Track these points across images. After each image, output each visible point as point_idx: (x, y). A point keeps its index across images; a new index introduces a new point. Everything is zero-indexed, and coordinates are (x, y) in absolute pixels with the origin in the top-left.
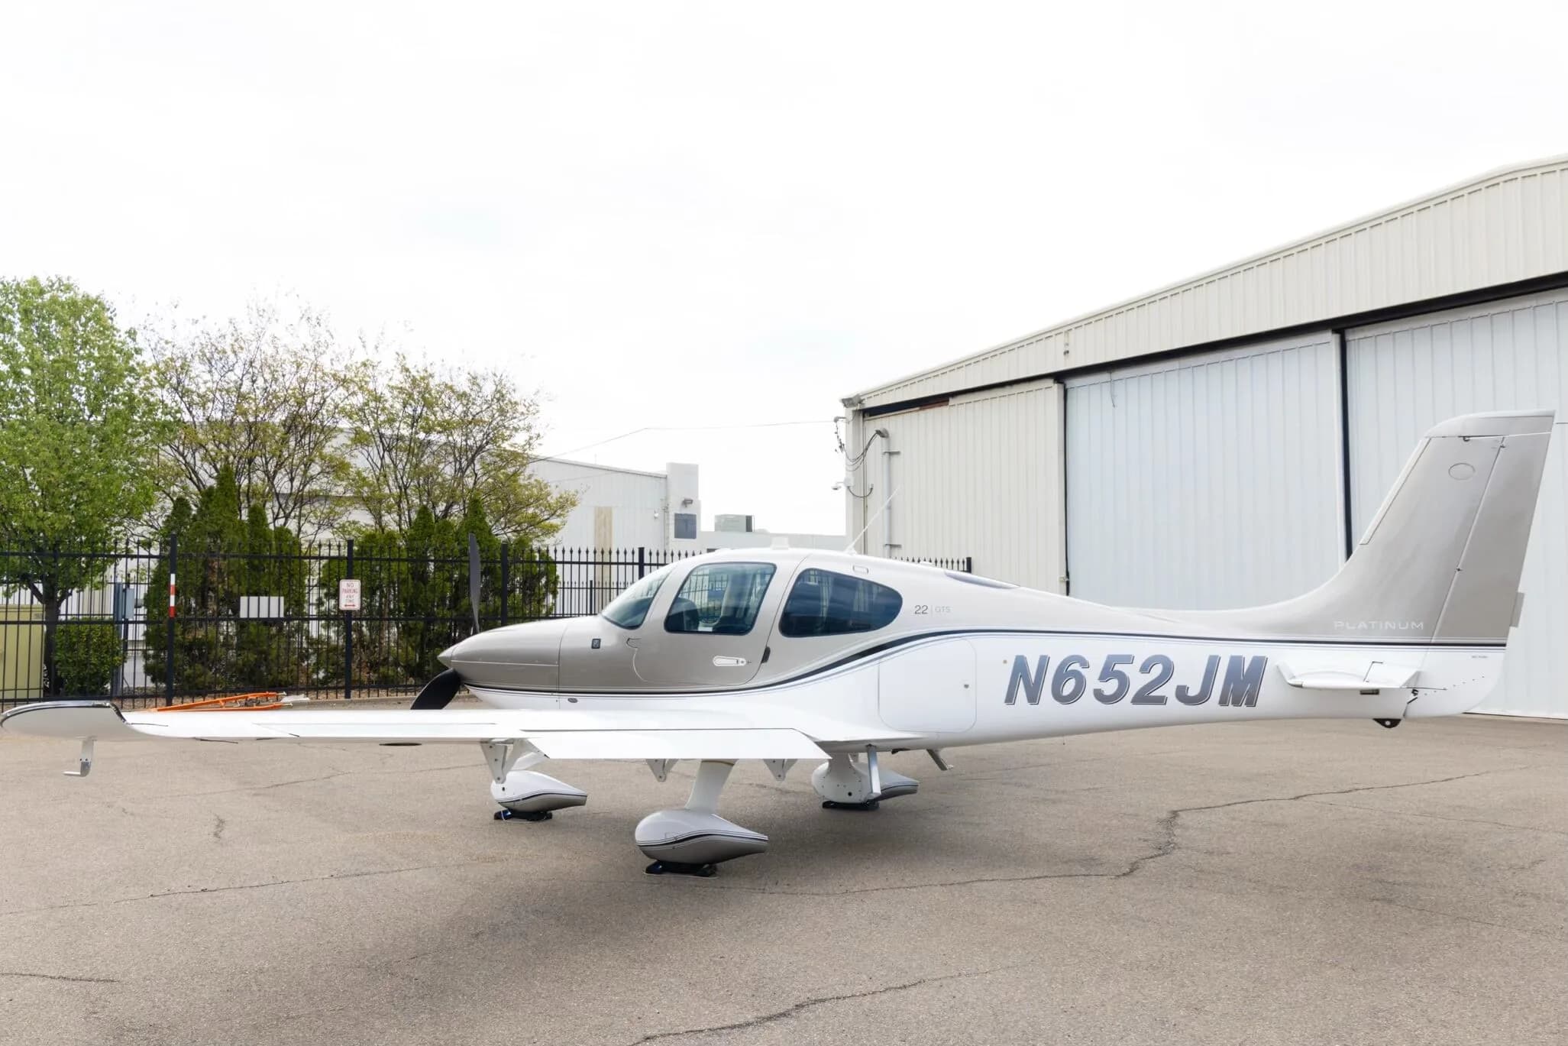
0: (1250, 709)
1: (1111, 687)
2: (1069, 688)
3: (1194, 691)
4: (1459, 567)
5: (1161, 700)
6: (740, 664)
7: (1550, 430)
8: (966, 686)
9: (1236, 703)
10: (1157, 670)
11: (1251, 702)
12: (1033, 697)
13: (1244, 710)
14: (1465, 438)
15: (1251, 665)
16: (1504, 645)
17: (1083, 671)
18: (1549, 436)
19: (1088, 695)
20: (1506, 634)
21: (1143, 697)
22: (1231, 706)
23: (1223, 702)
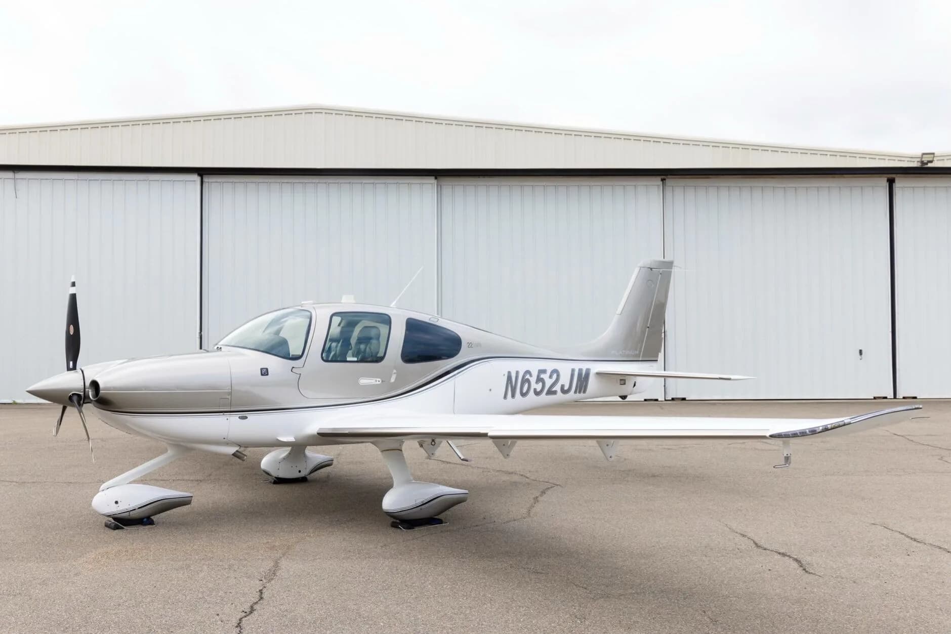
0: (584, 394)
1: (539, 387)
2: (525, 389)
3: (566, 388)
4: (648, 326)
5: (555, 393)
6: (378, 383)
7: (672, 269)
8: (490, 390)
9: (580, 392)
10: (555, 376)
11: (584, 392)
12: (513, 396)
13: (582, 395)
14: (651, 269)
15: (585, 374)
16: (657, 361)
17: (531, 379)
18: (671, 272)
19: (532, 392)
20: (657, 356)
21: (551, 392)
22: (578, 394)
23: (575, 392)
